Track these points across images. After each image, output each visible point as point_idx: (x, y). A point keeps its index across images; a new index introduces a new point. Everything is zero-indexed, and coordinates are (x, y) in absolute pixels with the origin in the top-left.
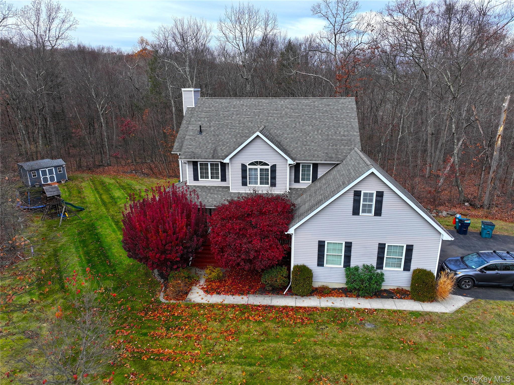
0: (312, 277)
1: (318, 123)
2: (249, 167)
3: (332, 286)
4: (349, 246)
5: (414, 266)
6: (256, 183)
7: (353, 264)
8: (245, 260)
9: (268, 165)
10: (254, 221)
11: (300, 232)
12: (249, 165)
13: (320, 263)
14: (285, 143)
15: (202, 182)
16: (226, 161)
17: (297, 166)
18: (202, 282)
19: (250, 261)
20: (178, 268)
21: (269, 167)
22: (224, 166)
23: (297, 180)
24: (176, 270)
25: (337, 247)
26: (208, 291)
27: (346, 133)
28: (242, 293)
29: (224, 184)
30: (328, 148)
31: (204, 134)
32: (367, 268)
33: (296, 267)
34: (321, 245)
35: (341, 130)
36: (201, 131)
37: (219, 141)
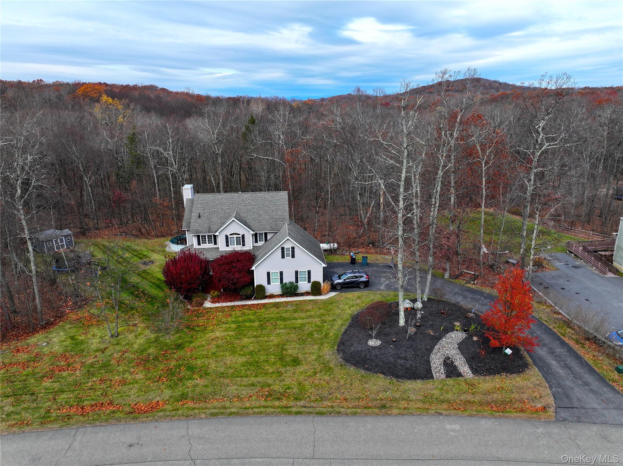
0: (265, 289)
1: (266, 208)
2: (229, 236)
3: (275, 294)
4: (281, 273)
5: (312, 280)
6: (234, 245)
7: (284, 282)
8: (232, 284)
9: (240, 235)
10: (235, 265)
11: (257, 268)
12: (230, 235)
13: (269, 283)
14: (248, 221)
15: (203, 246)
16: (217, 234)
17: (256, 234)
18: (209, 299)
19: (234, 284)
20: (197, 292)
21: (241, 236)
22: (215, 237)
23: (256, 242)
24: (196, 293)
25: (276, 274)
26: (213, 302)
27: (282, 214)
28: (231, 301)
29: (215, 246)
30: (272, 224)
31: (201, 218)
32: (291, 283)
33: (257, 286)
34: (268, 274)
35: (279, 212)
36: (200, 217)
37: (211, 222)
